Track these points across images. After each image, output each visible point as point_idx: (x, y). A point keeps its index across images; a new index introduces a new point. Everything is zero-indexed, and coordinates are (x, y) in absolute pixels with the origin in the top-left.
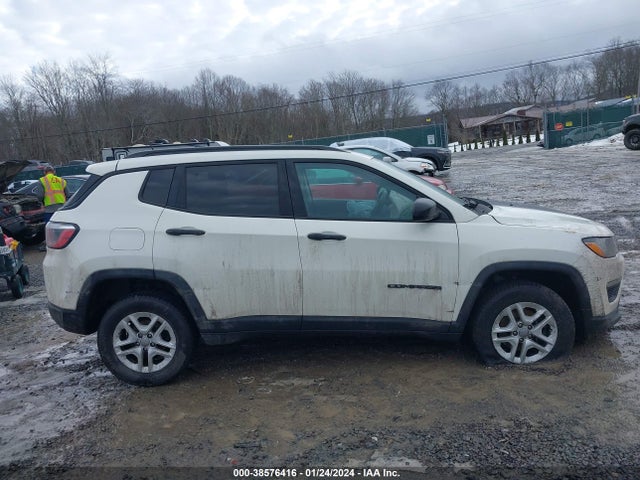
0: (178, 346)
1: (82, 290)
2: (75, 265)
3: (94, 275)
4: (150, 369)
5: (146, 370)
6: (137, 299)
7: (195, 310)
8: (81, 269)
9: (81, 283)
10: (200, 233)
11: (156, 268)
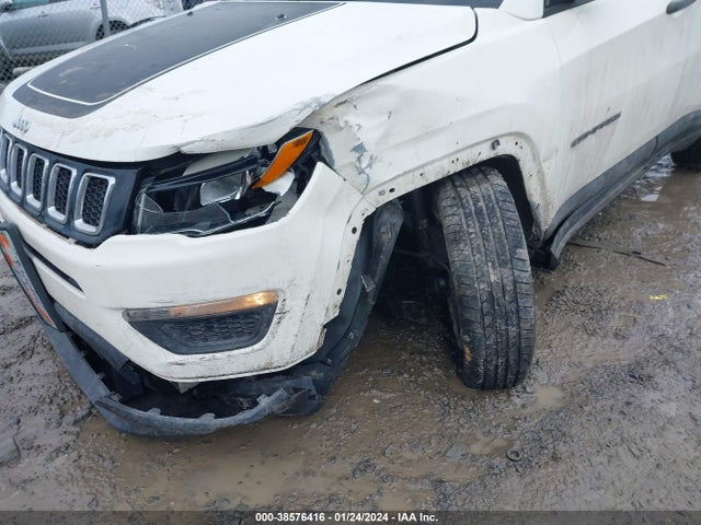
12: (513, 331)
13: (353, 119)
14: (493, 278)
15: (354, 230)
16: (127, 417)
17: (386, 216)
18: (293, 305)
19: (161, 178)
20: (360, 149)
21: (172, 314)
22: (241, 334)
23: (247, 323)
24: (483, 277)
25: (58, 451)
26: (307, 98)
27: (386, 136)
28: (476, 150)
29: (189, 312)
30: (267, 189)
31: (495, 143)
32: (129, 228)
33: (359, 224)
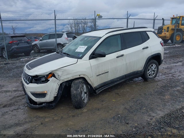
12: (77, 99)
13: (57, 72)
14: (74, 92)
15: (59, 85)
16: (30, 105)
17: (64, 84)
18: (49, 93)
19: (36, 77)
20: (59, 75)
21: (36, 93)
22: (43, 96)
23: (43, 95)
24: (73, 92)
25: (22, 109)
26: (51, 70)
27: (62, 74)
28: (77, 76)
29: (37, 93)
30: (49, 79)
31: (80, 75)
32: (32, 83)
33: (59, 84)
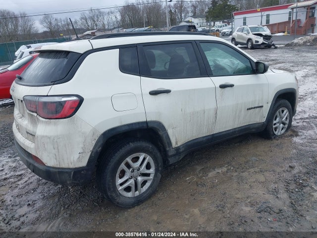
0: (157, 170)
1: (94, 148)
2: (88, 130)
3: (104, 134)
4: (140, 192)
5: (137, 193)
6: (132, 145)
7: (168, 143)
8: (94, 131)
9: (94, 143)
10: (168, 92)
11: (148, 120)
